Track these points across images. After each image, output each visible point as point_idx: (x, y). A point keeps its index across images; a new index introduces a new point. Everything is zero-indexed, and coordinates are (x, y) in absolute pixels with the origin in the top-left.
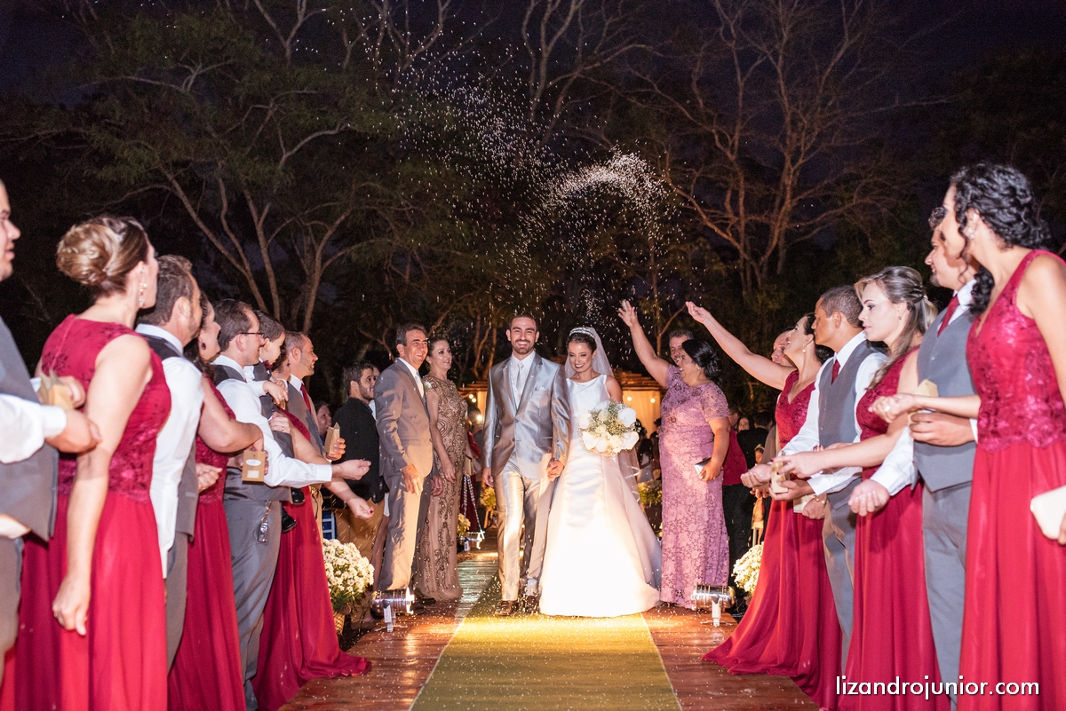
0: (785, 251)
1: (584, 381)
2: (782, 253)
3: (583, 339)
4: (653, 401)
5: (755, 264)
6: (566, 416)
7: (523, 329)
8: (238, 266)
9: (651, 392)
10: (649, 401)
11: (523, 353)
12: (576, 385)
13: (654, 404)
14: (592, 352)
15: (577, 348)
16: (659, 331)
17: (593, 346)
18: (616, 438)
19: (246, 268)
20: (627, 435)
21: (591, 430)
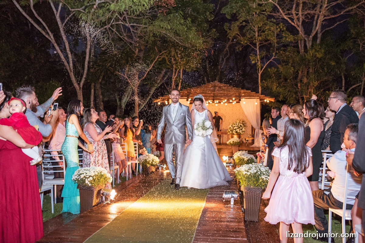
0: (321, 34)
2: (319, 35)
4: (256, 104)
5: (306, 39)
7: (175, 94)
8: (47, 36)
9: (255, 99)
10: (254, 104)
11: (175, 103)
13: (257, 105)
16: (260, 71)
18: (204, 131)
19: (51, 37)
20: (208, 130)
21: (197, 129)
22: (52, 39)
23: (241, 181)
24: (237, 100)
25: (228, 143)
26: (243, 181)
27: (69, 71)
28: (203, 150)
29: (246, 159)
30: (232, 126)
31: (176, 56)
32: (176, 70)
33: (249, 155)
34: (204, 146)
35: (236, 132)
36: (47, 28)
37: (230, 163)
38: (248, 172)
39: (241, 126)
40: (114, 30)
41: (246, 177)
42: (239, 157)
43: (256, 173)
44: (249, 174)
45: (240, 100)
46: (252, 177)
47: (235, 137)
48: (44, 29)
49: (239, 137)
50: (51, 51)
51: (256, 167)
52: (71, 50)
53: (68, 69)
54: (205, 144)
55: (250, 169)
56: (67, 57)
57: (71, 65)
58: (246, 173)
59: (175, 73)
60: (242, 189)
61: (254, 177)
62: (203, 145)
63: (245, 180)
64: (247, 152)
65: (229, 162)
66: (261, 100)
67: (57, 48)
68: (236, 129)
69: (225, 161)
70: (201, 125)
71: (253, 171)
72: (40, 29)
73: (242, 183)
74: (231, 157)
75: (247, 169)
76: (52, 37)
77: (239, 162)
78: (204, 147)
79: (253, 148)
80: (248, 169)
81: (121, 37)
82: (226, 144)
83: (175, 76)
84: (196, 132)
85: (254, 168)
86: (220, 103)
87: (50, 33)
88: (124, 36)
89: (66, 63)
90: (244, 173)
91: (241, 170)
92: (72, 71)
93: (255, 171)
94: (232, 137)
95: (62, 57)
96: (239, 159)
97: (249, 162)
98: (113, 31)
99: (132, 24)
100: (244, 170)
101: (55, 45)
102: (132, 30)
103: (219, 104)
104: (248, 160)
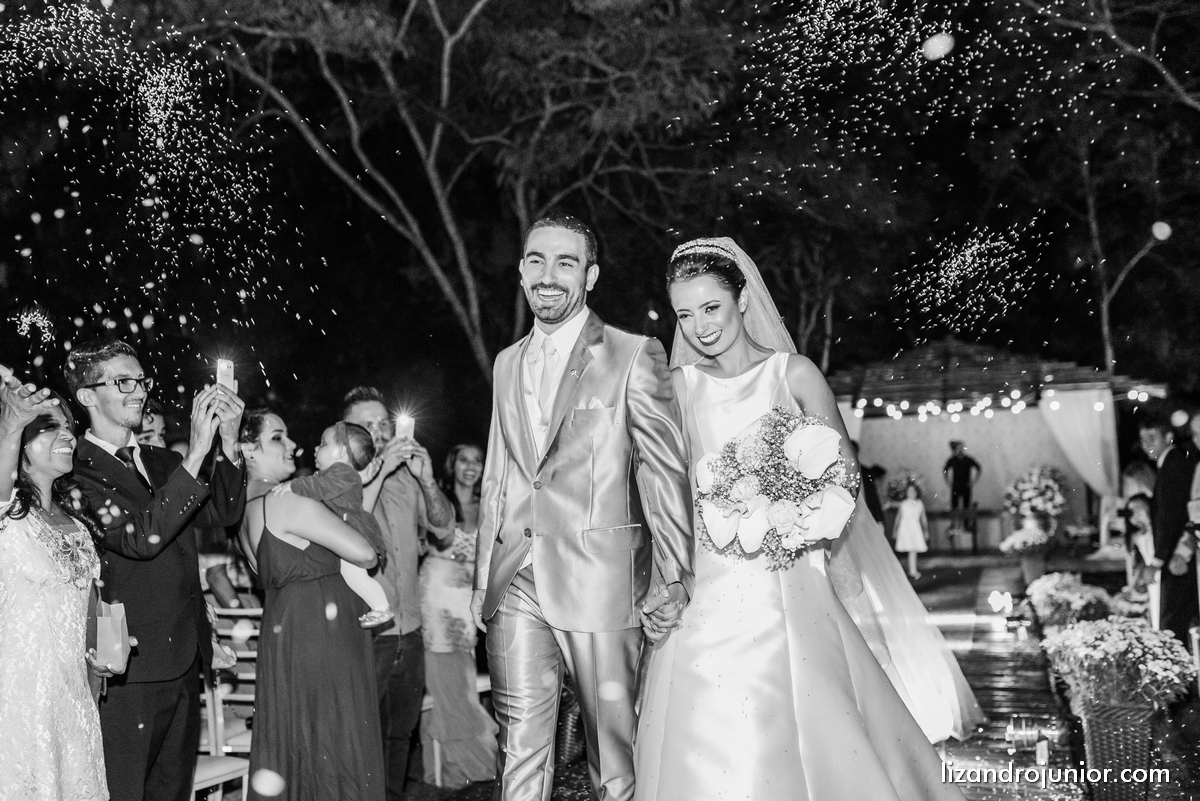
1: (732, 375)
3: (702, 267)
4: (1101, 407)
6: (676, 465)
8: (400, 228)
10: (1092, 407)
12: (715, 386)
14: (736, 296)
15: (692, 293)
16: (1105, 292)
17: (733, 279)
18: (785, 510)
19: (414, 231)
20: (814, 500)
21: (719, 492)
22: (415, 236)
23: (1069, 680)
24: (1031, 398)
25: (1005, 546)
26: (1079, 682)
27: (469, 331)
28: (768, 689)
29: (1077, 603)
30: (1016, 488)
31: (808, 263)
32: (810, 308)
33: (1087, 588)
34: (774, 645)
35: (1033, 509)
36: (399, 203)
37: (1020, 618)
38: (1095, 647)
39: (1047, 487)
40: (605, 192)
41: (1090, 665)
42: (1051, 596)
43: (1126, 652)
44: (1098, 655)
45: (1038, 397)
46: (1110, 665)
47: (1031, 525)
48: (390, 206)
49: (1045, 527)
50: (412, 274)
51: (1123, 631)
52: (472, 266)
53: (466, 324)
54: (782, 625)
55: (1102, 639)
56: (460, 289)
57: (475, 310)
58: (1089, 651)
59: (808, 317)
60: (1077, 709)
61: (1119, 666)
62: (766, 636)
63: (1087, 680)
64: (1079, 577)
65: (1017, 614)
66: (1116, 392)
67: (432, 262)
68: (1030, 499)
69: (1000, 612)
70: (752, 453)
71: (1114, 645)
72: (378, 207)
73: (1074, 688)
74: (1020, 595)
75: (1091, 639)
76: (415, 228)
77: (1053, 614)
78: (782, 658)
79: (1096, 562)
80: (1096, 639)
81: (629, 213)
82: (997, 553)
83: (806, 326)
84: (713, 518)
85: (1116, 635)
86: (966, 409)
87: (409, 218)
88: (638, 210)
89: (458, 308)
90: (1082, 652)
91: (1067, 643)
92: (478, 329)
93: (1123, 646)
94: (1019, 527)
95: (447, 288)
96: (1053, 604)
97: (1095, 612)
98: (601, 197)
99: (660, 170)
100: (1078, 644)
101: (426, 253)
102: (660, 187)
103: (965, 414)
104: (1086, 607)
